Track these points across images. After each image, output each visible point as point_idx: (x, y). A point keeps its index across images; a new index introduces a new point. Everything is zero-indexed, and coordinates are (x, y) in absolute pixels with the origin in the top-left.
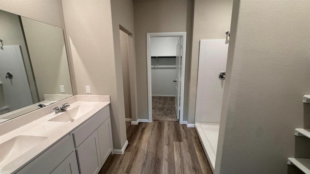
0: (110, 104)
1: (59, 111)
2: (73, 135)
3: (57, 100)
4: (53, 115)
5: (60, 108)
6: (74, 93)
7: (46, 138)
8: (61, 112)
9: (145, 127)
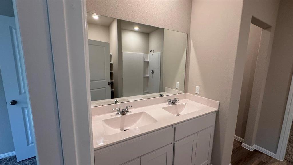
0: (217, 112)
1: (170, 102)
2: (175, 128)
3: (170, 93)
4: (166, 105)
5: (172, 101)
6: (185, 91)
7: (157, 121)
8: (172, 104)
9: (267, 162)
